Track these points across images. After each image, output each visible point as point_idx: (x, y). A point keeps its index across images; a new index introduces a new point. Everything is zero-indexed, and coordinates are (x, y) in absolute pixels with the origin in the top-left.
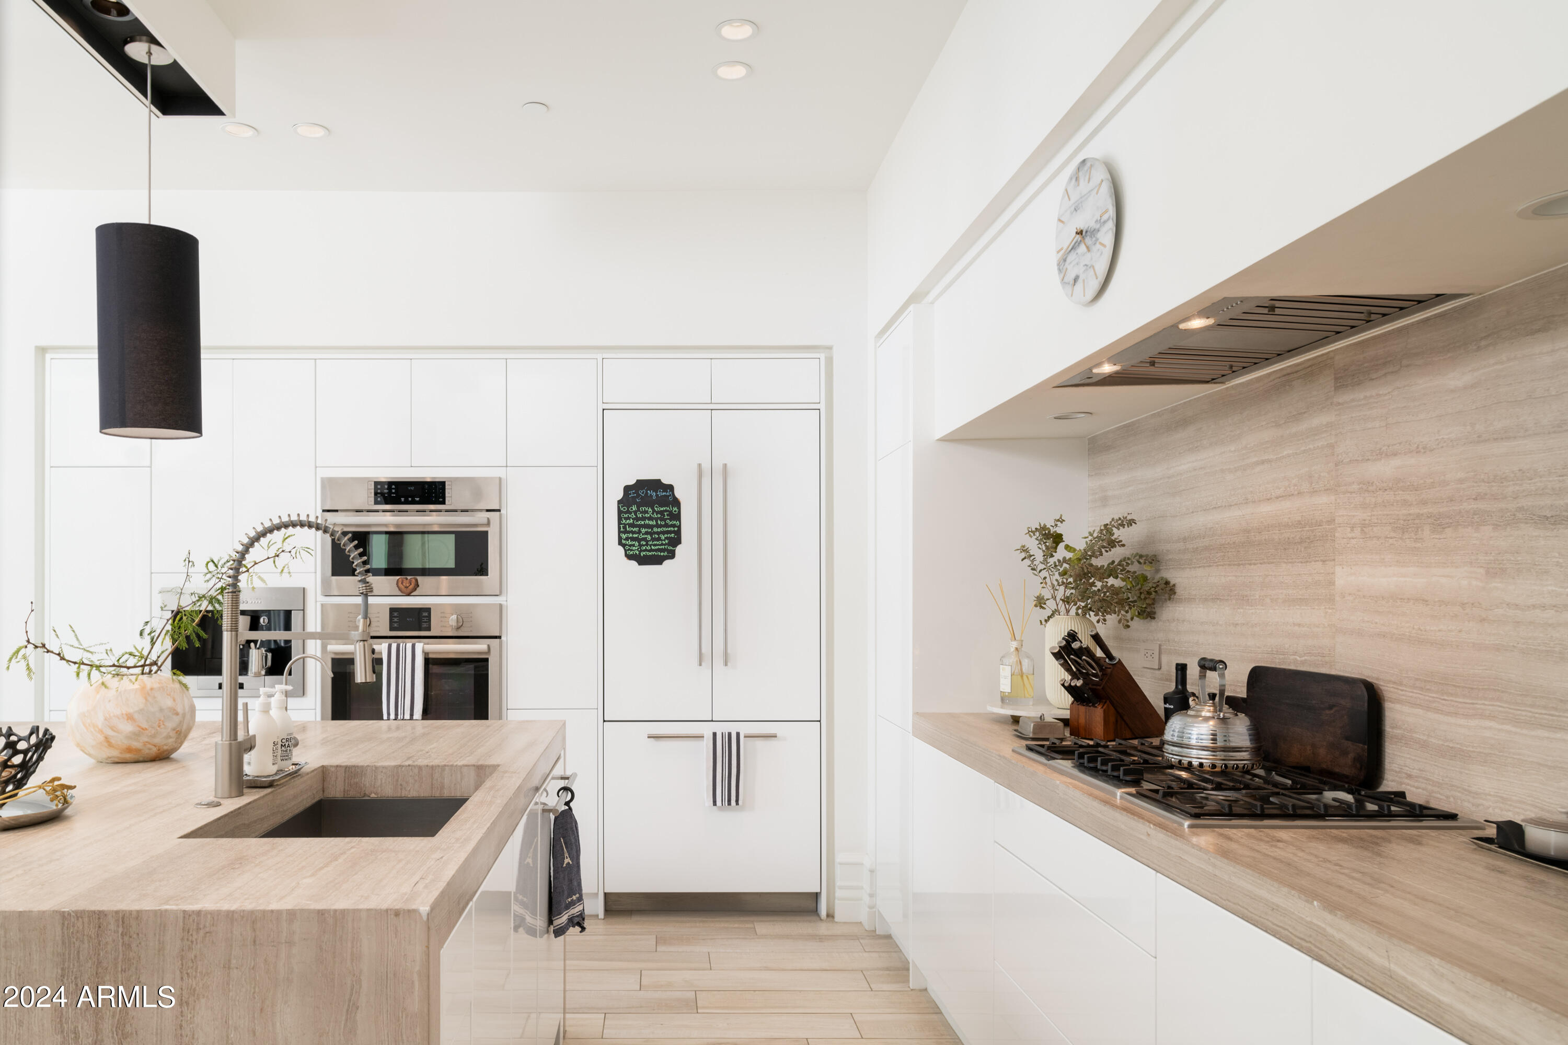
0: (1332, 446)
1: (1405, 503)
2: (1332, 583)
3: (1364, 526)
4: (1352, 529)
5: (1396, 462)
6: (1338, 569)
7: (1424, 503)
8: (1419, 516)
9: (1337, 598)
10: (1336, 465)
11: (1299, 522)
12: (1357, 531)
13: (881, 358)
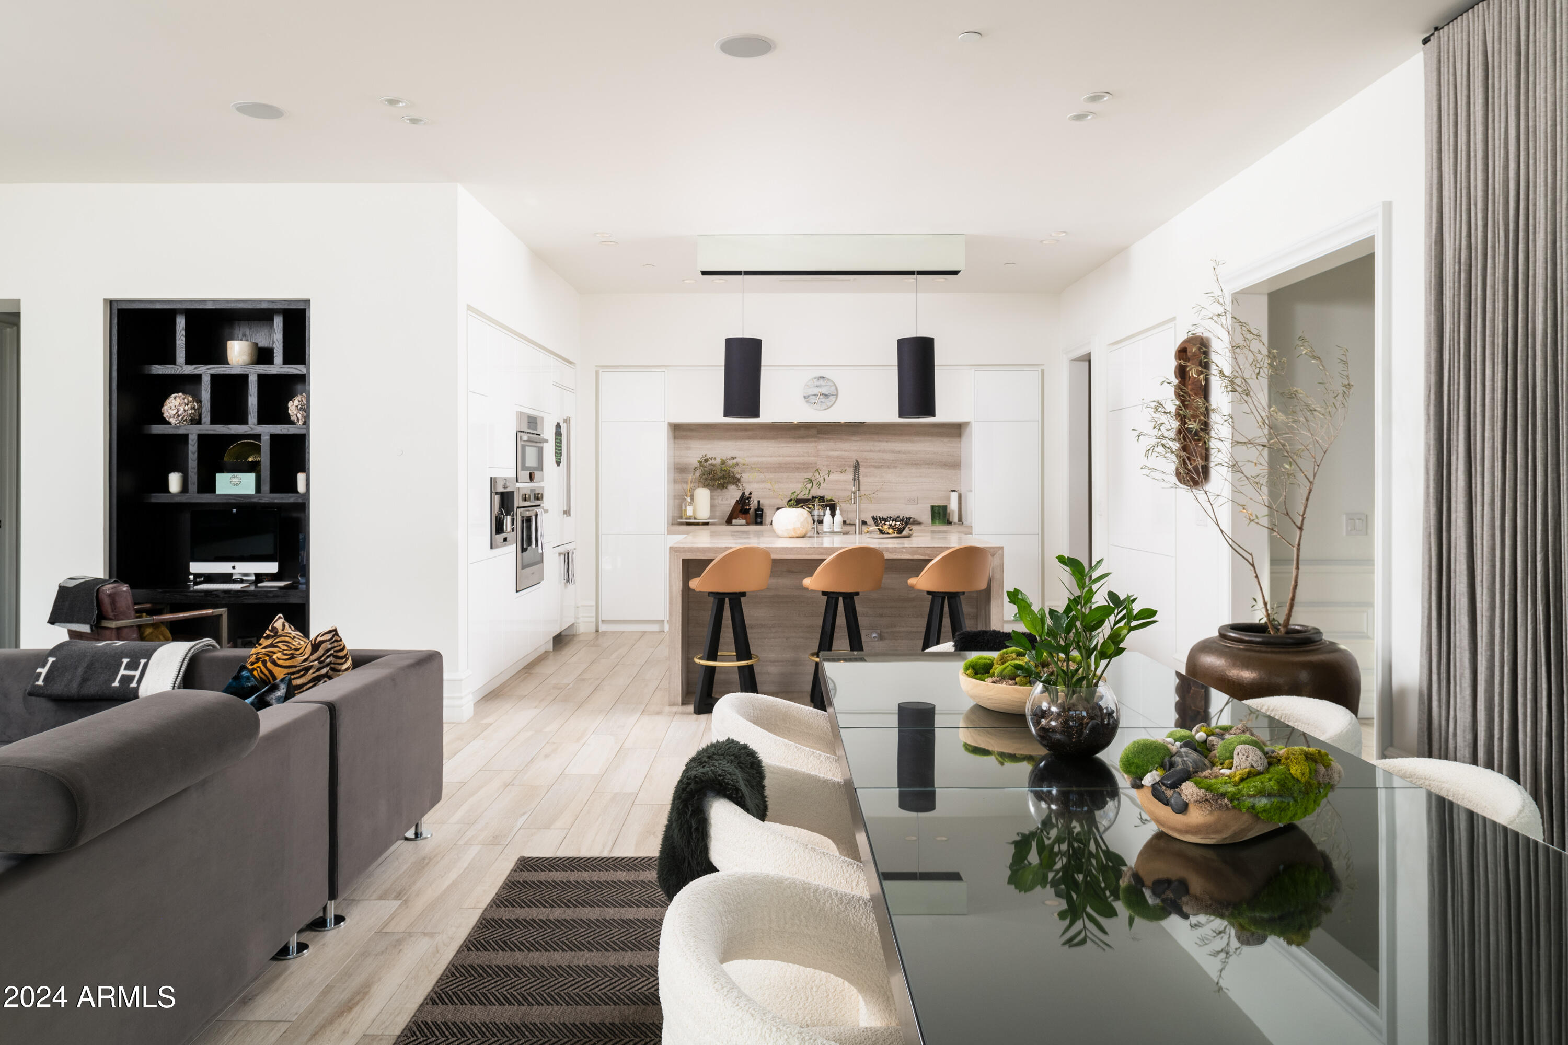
0: (816, 447)
4: (823, 465)
5: (838, 453)
10: (818, 451)
11: (803, 463)
13: (605, 377)
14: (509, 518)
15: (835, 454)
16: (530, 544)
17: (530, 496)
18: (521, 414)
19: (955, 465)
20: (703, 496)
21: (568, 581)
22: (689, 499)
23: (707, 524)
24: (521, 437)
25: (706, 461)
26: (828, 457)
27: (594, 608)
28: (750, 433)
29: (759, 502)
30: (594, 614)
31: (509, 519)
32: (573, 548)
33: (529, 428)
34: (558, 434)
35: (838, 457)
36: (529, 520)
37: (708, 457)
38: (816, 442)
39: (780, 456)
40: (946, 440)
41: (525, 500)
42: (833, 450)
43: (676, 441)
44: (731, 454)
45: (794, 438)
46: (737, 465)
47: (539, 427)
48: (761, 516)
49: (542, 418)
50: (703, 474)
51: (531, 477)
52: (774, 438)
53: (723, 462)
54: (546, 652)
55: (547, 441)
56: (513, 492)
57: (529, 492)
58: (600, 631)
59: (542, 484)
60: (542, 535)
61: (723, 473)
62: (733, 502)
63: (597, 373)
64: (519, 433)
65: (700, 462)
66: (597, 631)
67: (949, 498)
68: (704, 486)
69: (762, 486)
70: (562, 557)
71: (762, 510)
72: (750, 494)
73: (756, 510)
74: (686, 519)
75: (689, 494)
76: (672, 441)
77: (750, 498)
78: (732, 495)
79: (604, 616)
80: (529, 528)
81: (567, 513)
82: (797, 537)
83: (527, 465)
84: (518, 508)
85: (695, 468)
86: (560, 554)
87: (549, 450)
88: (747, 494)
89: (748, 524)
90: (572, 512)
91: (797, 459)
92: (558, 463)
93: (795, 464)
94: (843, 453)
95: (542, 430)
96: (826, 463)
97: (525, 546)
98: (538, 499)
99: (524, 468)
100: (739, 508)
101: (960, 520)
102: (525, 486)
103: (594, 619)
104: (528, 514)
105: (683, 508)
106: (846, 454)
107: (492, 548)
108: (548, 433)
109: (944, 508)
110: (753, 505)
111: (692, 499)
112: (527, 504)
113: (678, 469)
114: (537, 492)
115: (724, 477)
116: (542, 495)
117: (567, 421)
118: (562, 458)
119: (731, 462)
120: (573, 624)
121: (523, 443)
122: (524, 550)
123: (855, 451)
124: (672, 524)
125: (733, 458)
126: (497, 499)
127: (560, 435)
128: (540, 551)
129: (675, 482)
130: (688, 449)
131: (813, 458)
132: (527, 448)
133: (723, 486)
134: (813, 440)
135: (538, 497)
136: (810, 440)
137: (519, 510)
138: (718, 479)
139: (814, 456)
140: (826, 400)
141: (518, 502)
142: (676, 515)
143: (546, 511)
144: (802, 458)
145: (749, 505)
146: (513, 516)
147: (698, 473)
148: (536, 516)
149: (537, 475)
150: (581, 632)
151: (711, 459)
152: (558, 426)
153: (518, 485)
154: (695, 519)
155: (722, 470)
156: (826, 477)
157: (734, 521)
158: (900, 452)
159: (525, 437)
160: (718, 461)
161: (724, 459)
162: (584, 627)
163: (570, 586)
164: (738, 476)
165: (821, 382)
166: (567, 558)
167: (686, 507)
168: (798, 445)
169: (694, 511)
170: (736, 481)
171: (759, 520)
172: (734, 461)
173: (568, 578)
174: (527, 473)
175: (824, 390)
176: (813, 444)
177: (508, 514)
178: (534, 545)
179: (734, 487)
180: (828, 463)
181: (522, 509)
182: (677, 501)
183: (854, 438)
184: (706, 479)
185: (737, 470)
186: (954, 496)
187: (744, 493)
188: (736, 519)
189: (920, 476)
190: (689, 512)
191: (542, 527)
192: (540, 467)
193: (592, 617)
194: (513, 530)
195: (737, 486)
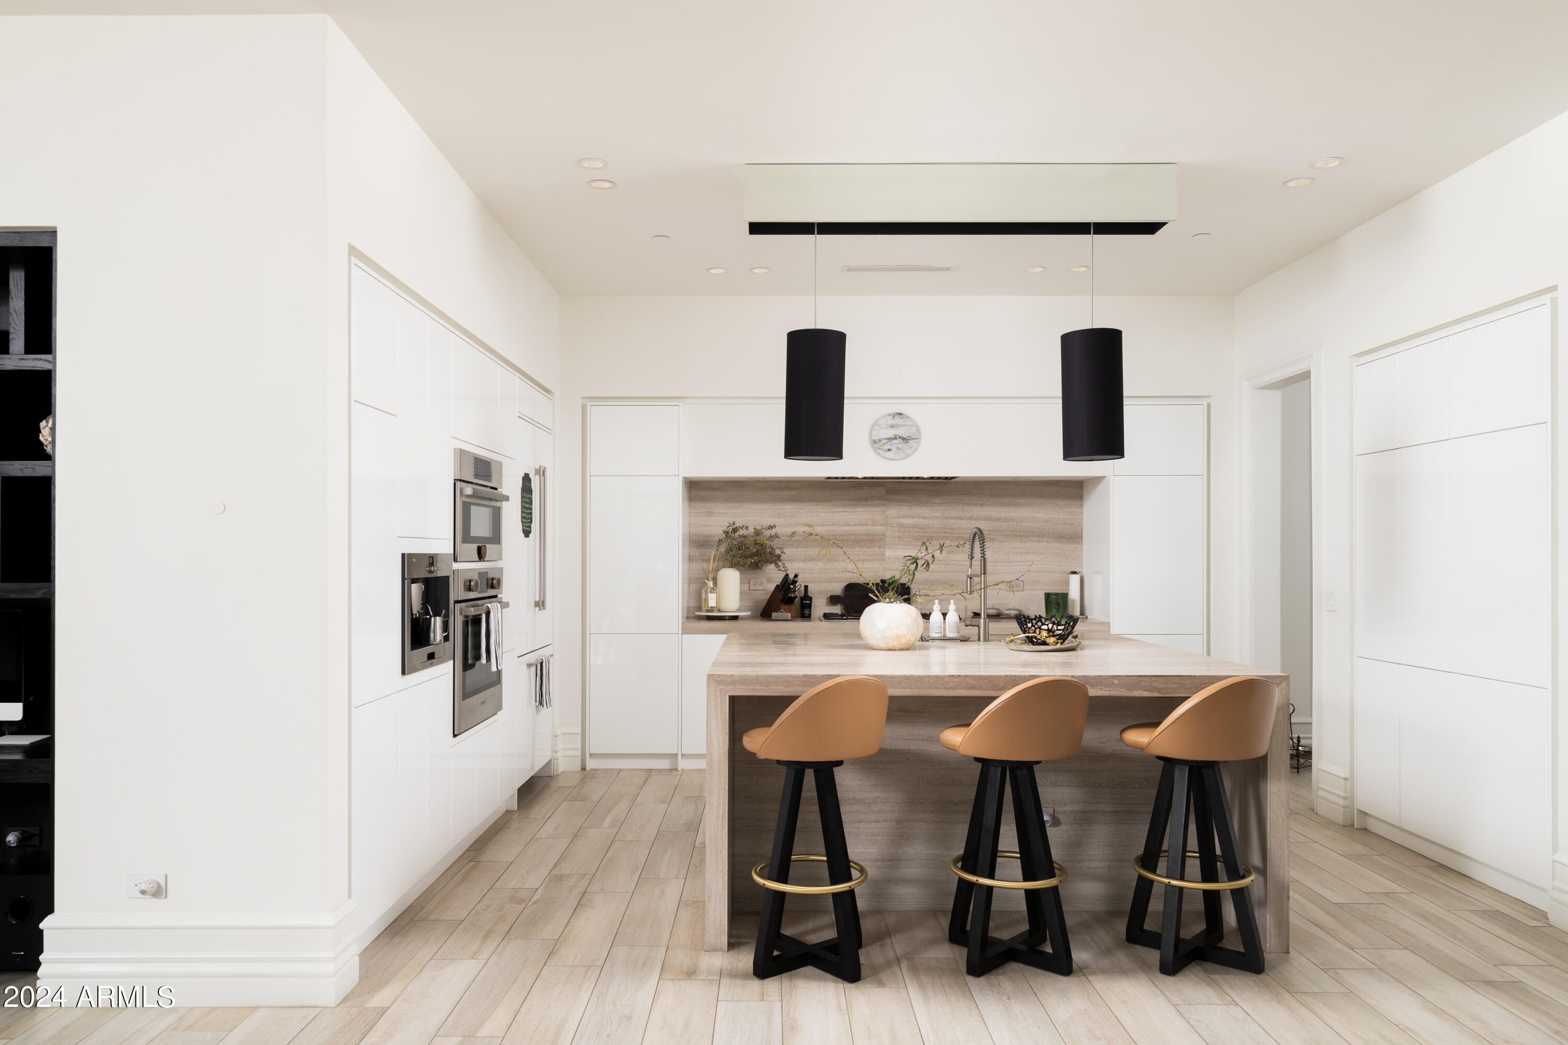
0: (884, 511)
1: (918, 532)
2: (884, 554)
3: (899, 538)
4: (894, 538)
5: (915, 520)
6: (886, 550)
7: (925, 532)
8: (923, 536)
9: (886, 559)
10: (886, 517)
11: (867, 534)
12: (896, 539)
13: (597, 413)
14: (439, 619)
15: (910, 521)
16: (478, 657)
17: (477, 582)
18: (462, 454)
19: (1075, 537)
20: (731, 579)
21: (541, 703)
22: (711, 584)
23: (735, 618)
24: (461, 490)
25: (735, 530)
26: (901, 525)
27: (579, 736)
28: (793, 493)
29: (806, 587)
30: (579, 746)
31: (437, 623)
32: (548, 654)
33: (477, 476)
34: (527, 488)
35: (914, 526)
36: (476, 620)
37: (737, 525)
38: (883, 505)
39: (834, 524)
40: (1062, 503)
41: (469, 588)
42: (907, 517)
43: (692, 504)
44: (770, 521)
45: (853, 500)
46: (776, 536)
47: (494, 476)
48: (809, 606)
49: (500, 464)
50: (730, 550)
51: (481, 554)
52: (827, 500)
53: (758, 533)
54: (507, 812)
55: (507, 498)
56: (447, 578)
57: (476, 577)
58: (588, 769)
59: (500, 564)
60: (498, 644)
61: (758, 547)
62: (771, 587)
63: (584, 407)
64: (458, 483)
65: (726, 533)
66: (583, 769)
67: (1067, 583)
68: (731, 567)
69: (810, 565)
70: (533, 668)
71: (811, 599)
72: (796, 576)
73: (802, 599)
74: (707, 611)
75: (711, 576)
76: (687, 503)
77: (796, 582)
78: (771, 578)
79: (595, 746)
80: (477, 635)
81: (540, 604)
82: (901, 650)
83: (472, 534)
84: (457, 602)
85: (720, 540)
86: (529, 665)
87: (511, 512)
88: (791, 576)
89: (793, 618)
90: (548, 603)
91: (858, 529)
92: (527, 533)
93: (855, 535)
94: (921, 520)
95: (500, 481)
96: (898, 534)
97: (470, 661)
98: (493, 587)
99: (467, 538)
100: (780, 596)
101: (1082, 613)
102: (469, 567)
103: (579, 753)
104: (472, 612)
105: (704, 596)
106: (925, 522)
107: (403, 673)
108: (511, 487)
109: (1065, 596)
110: (800, 592)
111: (715, 583)
112: (472, 595)
113: (695, 541)
114: (490, 576)
115: (757, 554)
116: (499, 581)
117: (541, 472)
118: (532, 526)
119: (768, 533)
120: (550, 761)
121: (465, 499)
122: (467, 667)
123: (937, 518)
124: (687, 618)
125: (770, 528)
126: (416, 590)
127: (530, 492)
128: (494, 669)
129: (691, 559)
130: (710, 514)
131: (880, 528)
132: (473, 508)
133: (756, 566)
134: (880, 502)
135: (493, 583)
136: (876, 502)
137: (458, 606)
138: (751, 556)
139: (881, 525)
140: (905, 446)
141: (456, 592)
142: (692, 605)
143: (505, 605)
144: (866, 528)
145: (795, 591)
146: (447, 616)
147: (723, 549)
148: (488, 613)
149: (490, 549)
150: (560, 771)
151: (741, 528)
152: (526, 479)
153: (456, 566)
154: (719, 611)
155: (756, 544)
156: (937, 554)
157: (774, 615)
158: (999, 519)
159: (469, 490)
160: (751, 531)
161: (759, 528)
162: (566, 763)
163: (544, 710)
164: (778, 552)
165: (898, 420)
166: (541, 670)
167: (706, 595)
168: (860, 509)
169: (718, 601)
170: (776, 559)
171: (807, 612)
172: (773, 532)
173: (541, 699)
174: (474, 547)
175: (901, 432)
176: (880, 509)
177: (437, 614)
178: (484, 660)
179: (772, 567)
180: (900, 534)
181: (464, 604)
182: (694, 587)
183: (937, 500)
184: (734, 556)
185: (775, 543)
186: (1075, 580)
187: (787, 575)
188: (775, 611)
189: (1027, 553)
190: (712, 601)
191: (497, 631)
192: (496, 538)
193: (577, 749)
194: (446, 639)
195: (778, 566)
